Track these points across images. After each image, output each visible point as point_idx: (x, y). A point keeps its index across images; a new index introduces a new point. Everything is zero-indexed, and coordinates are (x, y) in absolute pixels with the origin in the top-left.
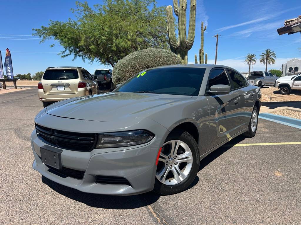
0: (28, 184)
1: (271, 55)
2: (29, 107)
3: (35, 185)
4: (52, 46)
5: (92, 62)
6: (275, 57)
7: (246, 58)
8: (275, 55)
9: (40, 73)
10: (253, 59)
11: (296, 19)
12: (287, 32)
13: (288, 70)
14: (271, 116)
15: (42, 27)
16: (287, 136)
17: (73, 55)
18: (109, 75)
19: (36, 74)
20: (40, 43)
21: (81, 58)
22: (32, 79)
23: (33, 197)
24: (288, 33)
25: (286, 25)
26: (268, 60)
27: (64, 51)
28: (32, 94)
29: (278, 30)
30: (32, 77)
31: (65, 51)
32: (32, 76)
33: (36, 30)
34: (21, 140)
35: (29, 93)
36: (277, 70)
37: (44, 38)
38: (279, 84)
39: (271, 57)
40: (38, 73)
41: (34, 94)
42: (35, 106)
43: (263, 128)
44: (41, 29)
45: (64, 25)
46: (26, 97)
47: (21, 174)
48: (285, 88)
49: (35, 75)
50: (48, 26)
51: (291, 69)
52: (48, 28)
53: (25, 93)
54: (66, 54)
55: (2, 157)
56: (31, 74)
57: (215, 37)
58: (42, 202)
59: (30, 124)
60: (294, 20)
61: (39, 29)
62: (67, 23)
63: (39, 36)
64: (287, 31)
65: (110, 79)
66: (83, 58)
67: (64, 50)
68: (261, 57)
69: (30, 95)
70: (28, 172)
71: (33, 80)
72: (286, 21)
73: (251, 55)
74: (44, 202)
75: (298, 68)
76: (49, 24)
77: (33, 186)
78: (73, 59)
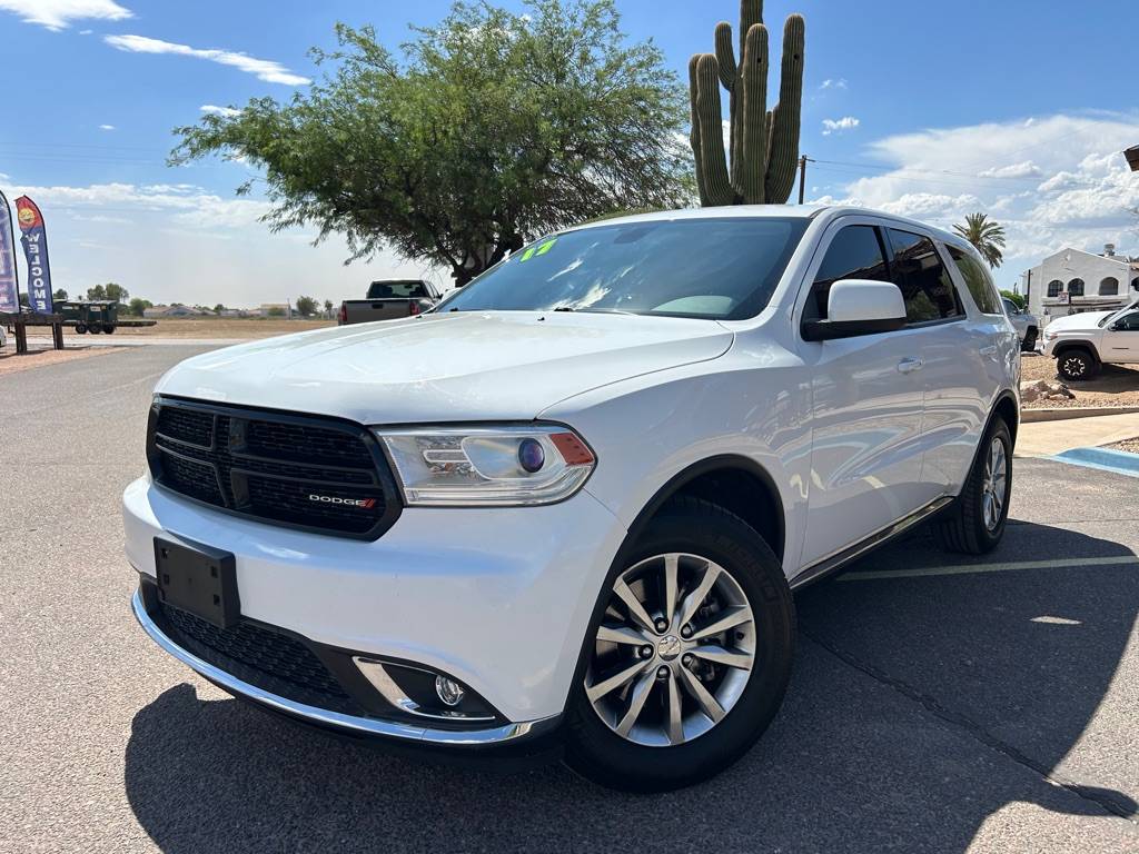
1: (985, 236)
6: (1001, 242)
8: (999, 235)
9: (105, 288)
13: (1045, 289)
38: (1056, 341)
39: (988, 240)
48: (1078, 358)
51: (1054, 289)
78: (314, 240)
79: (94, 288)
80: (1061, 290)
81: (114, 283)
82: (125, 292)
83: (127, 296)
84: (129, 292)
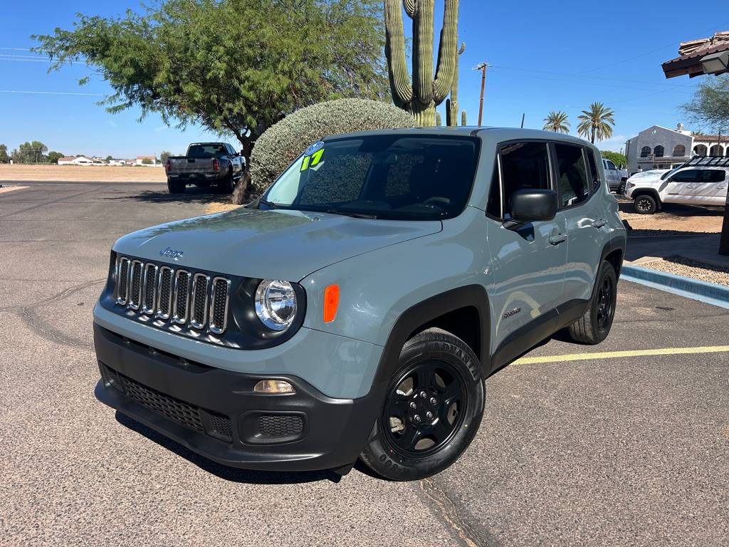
0: (122, 480)
1: (602, 117)
2: (32, 243)
3: (143, 484)
4: (82, 82)
5: (184, 126)
6: (612, 121)
7: (547, 122)
8: (611, 116)
9: (31, 144)
10: (562, 124)
11: (709, 40)
12: (686, 73)
13: (639, 152)
14: (646, 273)
15: (57, 30)
16: (705, 329)
17: (137, 106)
18: (225, 157)
19: (20, 147)
20: (48, 72)
21: (159, 113)
22: (11, 161)
23: (151, 523)
24: (688, 75)
25: (683, 54)
26: (596, 129)
27: (114, 96)
28: (28, 206)
29: (664, 66)
30: (10, 155)
31: (118, 94)
32: (9, 153)
33: (42, 38)
34: (51, 343)
35: (20, 201)
36: (614, 152)
37: (62, 59)
38: (634, 188)
39: (604, 121)
40: (27, 144)
41: (32, 206)
42: (47, 241)
43: (640, 306)
44: (53, 35)
45: (116, 29)
46: (16, 213)
47: (91, 450)
48: (647, 199)
49: (18, 150)
50: (72, 30)
51: (645, 152)
52: (72, 34)
53: (7, 202)
54: (118, 103)
55: (17, 396)
56: (8, 148)
57: (479, 69)
58: (182, 537)
59: (55, 294)
60: (702, 43)
61: (48, 37)
62: (123, 23)
63: (48, 55)
64: (686, 68)
65: (227, 170)
66: (164, 115)
67: (115, 92)
68: (580, 121)
69: (22, 206)
70: (106, 441)
71: (14, 163)
72: (682, 44)
73: (558, 115)
74: (186, 536)
75: (663, 148)
76: (75, 24)
77: (139, 487)
78: (139, 118)
79: (24, 144)
80: (650, 153)
81: (38, 141)
82: (46, 147)
83: (46, 149)
84: (48, 147)
